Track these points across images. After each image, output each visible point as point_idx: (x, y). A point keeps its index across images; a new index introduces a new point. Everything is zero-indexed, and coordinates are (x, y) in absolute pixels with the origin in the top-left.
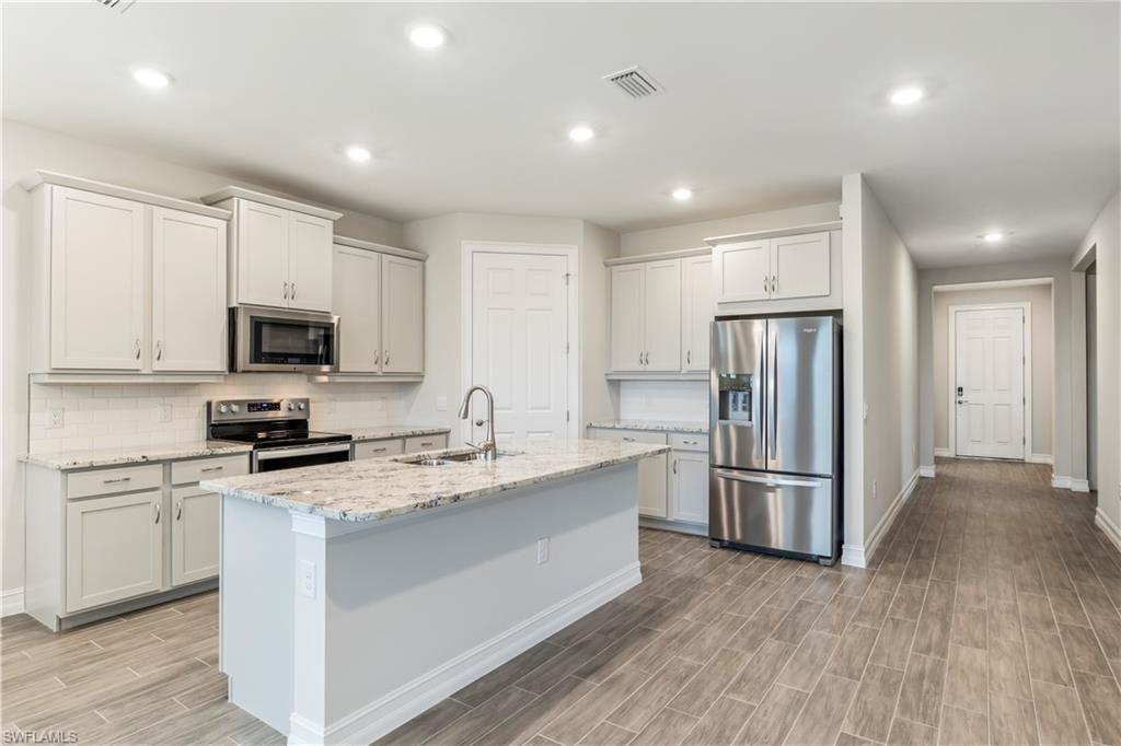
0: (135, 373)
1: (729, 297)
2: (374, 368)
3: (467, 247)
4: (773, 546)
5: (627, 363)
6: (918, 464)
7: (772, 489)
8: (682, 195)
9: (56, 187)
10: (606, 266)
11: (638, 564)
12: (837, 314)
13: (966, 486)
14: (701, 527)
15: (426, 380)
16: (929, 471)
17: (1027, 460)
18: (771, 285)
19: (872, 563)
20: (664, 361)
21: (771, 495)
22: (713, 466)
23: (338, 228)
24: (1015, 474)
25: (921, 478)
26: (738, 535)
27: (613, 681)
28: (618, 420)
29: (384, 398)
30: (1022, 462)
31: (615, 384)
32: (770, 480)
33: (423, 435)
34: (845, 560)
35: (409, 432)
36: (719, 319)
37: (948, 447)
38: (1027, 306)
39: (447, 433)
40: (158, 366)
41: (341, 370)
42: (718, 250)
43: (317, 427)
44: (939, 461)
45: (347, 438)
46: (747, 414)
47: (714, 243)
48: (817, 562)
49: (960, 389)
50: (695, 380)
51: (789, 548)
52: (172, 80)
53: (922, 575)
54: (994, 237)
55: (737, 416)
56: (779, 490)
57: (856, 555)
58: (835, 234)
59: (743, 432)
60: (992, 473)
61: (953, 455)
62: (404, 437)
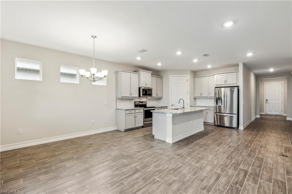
0: (129, 97)
1: (217, 84)
2: (156, 96)
3: (170, 76)
4: (226, 126)
5: (197, 95)
6: (256, 115)
7: (226, 116)
8: (209, 67)
9: (122, 72)
10: (194, 78)
11: (203, 127)
12: (238, 86)
13: (266, 119)
14: (212, 123)
15: (163, 98)
16: (258, 116)
17: (283, 115)
18: (226, 82)
19: (245, 129)
20: (205, 94)
21: (225, 117)
22: (214, 112)
23: (152, 74)
24: (278, 118)
25: (257, 118)
26: (219, 124)
27: (204, 139)
28: (195, 105)
29: (156, 101)
30: (282, 116)
31: (195, 99)
32: (225, 115)
33: (164, 107)
34: (239, 128)
35: (162, 106)
36: (216, 87)
37: (264, 112)
38: (283, 82)
39: (167, 107)
40: (132, 96)
41: (153, 96)
42: (215, 76)
43: (148, 105)
44: (261, 115)
45: (154, 107)
46: (221, 104)
47: (215, 74)
48: (234, 129)
49: (267, 100)
50: (211, 98)
51: (229, 126)
52: (141, 58)
53: (253, 131)
54: (271, 70)
55: (219, 104)
56: (227, 116)
57: (241, 128)
58: (238, 73)
59: (220, 107)
60: (273, 117)
61: (265, 114)
62: (161, 107)
